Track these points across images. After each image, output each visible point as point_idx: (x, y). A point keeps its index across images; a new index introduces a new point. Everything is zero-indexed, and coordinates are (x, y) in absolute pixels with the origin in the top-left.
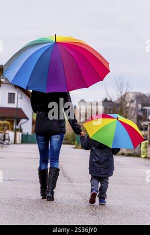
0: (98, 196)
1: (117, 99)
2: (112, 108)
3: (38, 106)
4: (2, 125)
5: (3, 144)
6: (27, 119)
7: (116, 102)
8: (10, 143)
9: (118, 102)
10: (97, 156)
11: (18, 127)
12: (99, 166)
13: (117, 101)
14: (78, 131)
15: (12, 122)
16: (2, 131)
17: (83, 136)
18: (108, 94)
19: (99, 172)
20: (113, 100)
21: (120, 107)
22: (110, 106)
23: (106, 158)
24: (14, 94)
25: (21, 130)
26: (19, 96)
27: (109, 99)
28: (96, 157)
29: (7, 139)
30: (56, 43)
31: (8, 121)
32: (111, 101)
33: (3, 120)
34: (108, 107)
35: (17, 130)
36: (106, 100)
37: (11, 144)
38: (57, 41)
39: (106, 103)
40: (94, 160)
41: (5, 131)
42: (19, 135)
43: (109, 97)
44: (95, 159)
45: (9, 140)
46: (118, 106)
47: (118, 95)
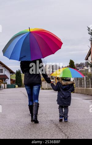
6: (9, 79)
11: (5, 82)
15: (3, 80)
23: (69, 95)
24: (2, 69)
25: (6, 83)
26: (5, 70)
30: (30, 32)
35: (5, 83)
37: (3, 89)
38: (31, 31)
40: (61, 97)
42: (6, 85)
44: (62, 96)
45: (2, 87)
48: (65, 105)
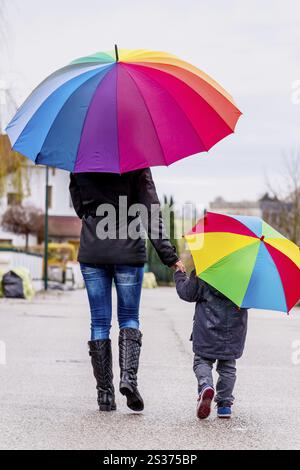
0: (216, 401)
1: (288, 195)
2: (277, 212)
3: (85, 203)
4: (59, 250)
5: (61, 289)
7: (287, 202)
8: (75, 286)
9: (290, 200)
10: (216, 316)
12: (221, 338)
13: (287, 198)
14: (171, 259)
16: (58, 264)
17: (180, 271)
18: (269, 185)
19: (220, 349)
20: (279, 198)
21: (293, 210)
22: (274, 208)
27: (271, 195)
28: (213, 317)
29: (69, 280)
31: (70, 242)
32: (275, 199)
33: (60, 242)
34: (271, 211)
36: (266, 198)
37: (78, 288)
39: (267, 203)
40: (209, 325)
41: (66, 263)
43: (271, 190)
44: (212, 322)
45: (73, 280)
46: (289, 210)
47: (289, 187)
48: (220, 356)
